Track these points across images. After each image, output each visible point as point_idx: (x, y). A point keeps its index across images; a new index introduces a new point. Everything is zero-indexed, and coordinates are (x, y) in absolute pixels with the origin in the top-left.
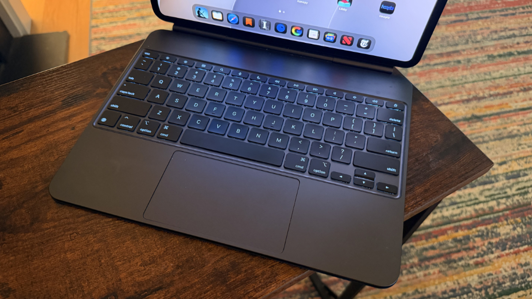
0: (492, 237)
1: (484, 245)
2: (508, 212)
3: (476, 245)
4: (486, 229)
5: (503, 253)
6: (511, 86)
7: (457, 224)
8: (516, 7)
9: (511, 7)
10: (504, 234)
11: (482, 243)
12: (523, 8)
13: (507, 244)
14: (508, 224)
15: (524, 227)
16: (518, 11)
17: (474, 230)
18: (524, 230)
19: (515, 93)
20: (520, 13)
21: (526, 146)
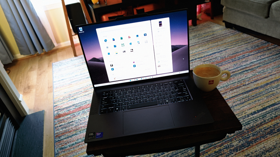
0: (231, 147)
1: (228, 151)
2: (235, 136)
3: (224, 152)
4: (228, 145)
5: (237, 152)
6: (226, 90)
7: (215, 146)
8: (222, 62)
9: (220, 63)
10: (235, 145)
11: (227, 151)
12: (225, 62)
13: (238, 149)
14: (236, 141)
15: (243, 140)
16: (223, 64)
17: (222, 146)
18: (244, 141)
19: (228, 92)
20: (224, 64)
21: (237, 110)
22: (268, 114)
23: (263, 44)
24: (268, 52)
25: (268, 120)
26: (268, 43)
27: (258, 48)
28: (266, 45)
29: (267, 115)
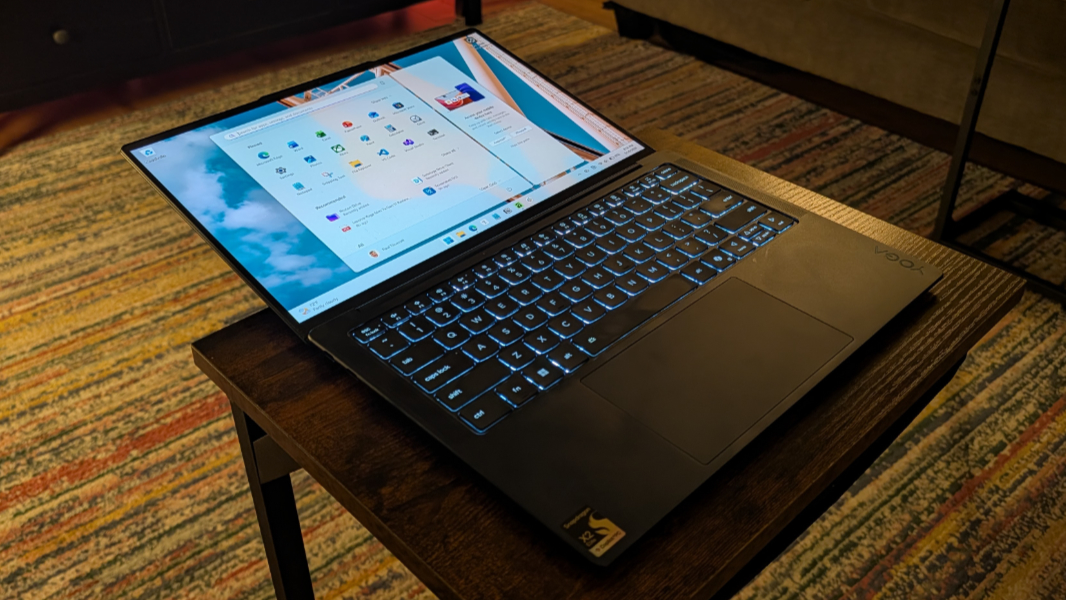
22: (918, 475)
23: (802, 117)
24: (832, 156)
25: (930, 511)
26: (818, 110)
27: (785, 135)
28: (815, 120)
29: (916, 482)
